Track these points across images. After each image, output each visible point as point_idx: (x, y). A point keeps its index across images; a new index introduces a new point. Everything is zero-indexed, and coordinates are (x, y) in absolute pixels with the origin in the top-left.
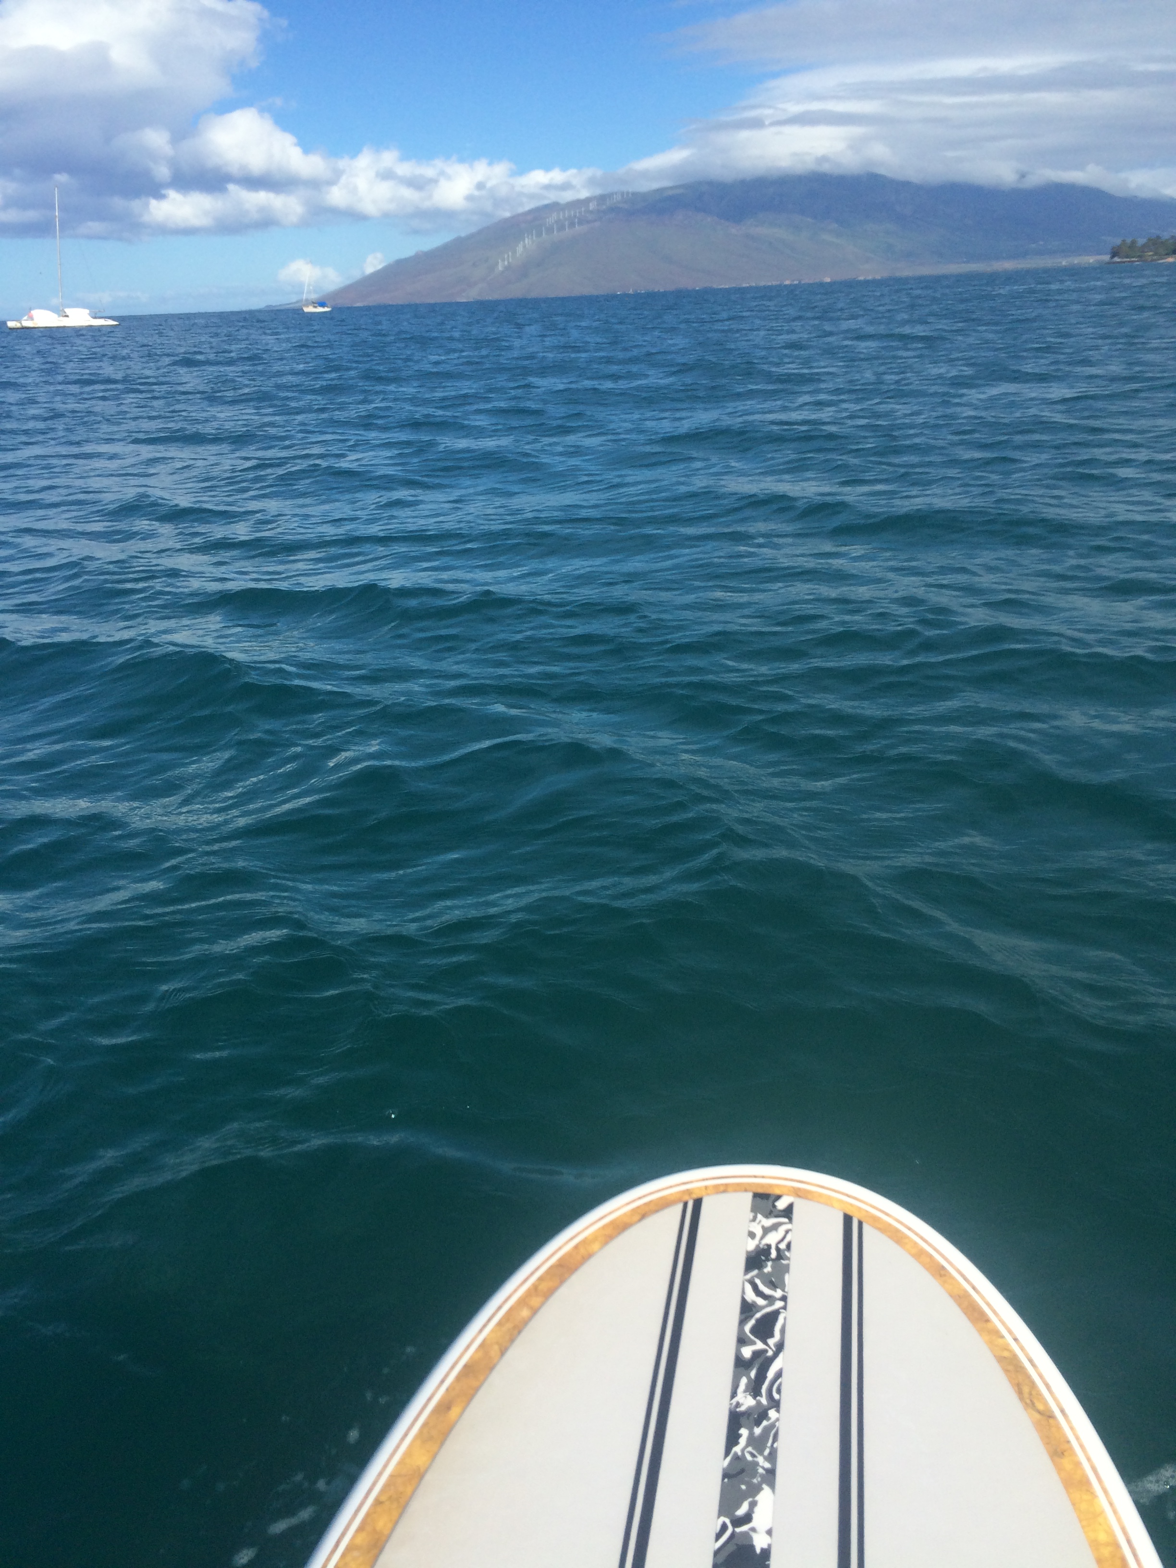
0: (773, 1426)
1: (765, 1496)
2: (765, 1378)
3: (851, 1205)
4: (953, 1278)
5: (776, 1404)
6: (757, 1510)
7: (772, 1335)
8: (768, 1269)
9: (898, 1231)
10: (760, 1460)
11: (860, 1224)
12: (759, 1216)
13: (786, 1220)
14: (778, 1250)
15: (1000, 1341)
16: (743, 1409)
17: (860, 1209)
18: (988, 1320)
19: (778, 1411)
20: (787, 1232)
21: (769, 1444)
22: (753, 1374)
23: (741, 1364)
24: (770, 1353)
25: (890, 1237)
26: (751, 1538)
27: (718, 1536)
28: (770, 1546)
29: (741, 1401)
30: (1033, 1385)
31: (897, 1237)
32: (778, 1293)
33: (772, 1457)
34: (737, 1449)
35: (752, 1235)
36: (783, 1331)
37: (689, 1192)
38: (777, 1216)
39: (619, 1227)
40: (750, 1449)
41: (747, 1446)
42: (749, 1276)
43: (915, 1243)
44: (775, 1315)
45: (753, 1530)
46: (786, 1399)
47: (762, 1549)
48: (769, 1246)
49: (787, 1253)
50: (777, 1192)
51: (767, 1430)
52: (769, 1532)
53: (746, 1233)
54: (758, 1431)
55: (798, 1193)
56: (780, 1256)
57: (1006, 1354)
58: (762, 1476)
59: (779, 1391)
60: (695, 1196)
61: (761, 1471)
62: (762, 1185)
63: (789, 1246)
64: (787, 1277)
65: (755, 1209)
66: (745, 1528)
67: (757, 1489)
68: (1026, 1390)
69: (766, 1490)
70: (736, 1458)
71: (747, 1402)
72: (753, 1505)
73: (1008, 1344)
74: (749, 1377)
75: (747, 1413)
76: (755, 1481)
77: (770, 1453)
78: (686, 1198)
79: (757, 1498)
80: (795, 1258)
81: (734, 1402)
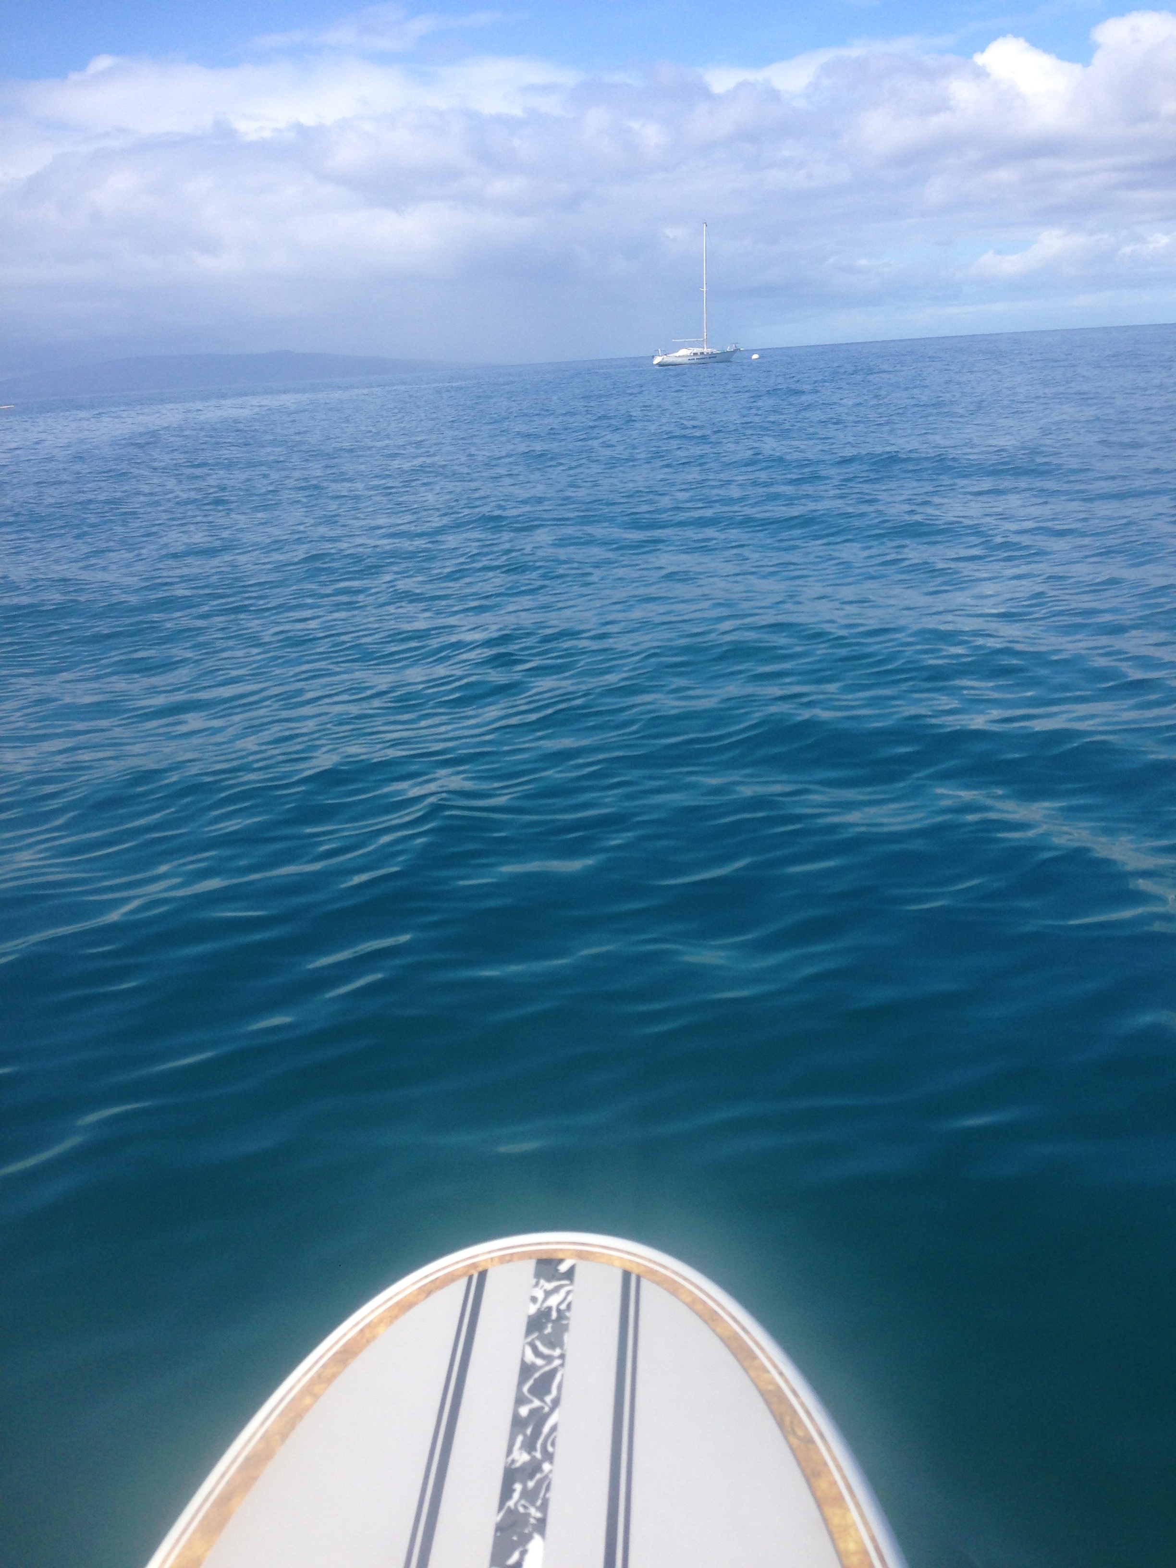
0: (546, 1477)
1: (536, 1545)
2: (541, 1433)
3: (631, 1261)
4: (724, 1321)
5: (549, 1457)
6: (527, 1557)
7: (548, 1392)
8: (548, 1330)
9: (674, 1281)
10: (532, 1511)
11: (638, 1278)
12: (542, 1282)
13: (567, 1282)
14: (559, 1311)
15: (766, 1376)
16: (518, 1465)
17: (639, 1265)
18: (755, 1357)
19: (552, 1463)
20: (568, 1293)
21: (542, 1495)
22: (529, 1431)
23: (518, 1423)
24: (547, 1409)
25: (667, 1289)
29: (516, 1458)
30: (794, 1413)
31: (673, 1288)
32: (557, 1352)
33: (544, 1507)
34: (511, 1504)
35: (534, 1300)
36: (560, 1387)
37: (474, 1265)
38: (559, 1279)
39: (404, 1306)
40: (523, 1502)
41: (520, 1499)
42: (529, 1339)
43: (691, 1292)
44: (552, 1374)
46: (560, 1451)
48: (550, 1309)
49: (567, 1314)
50: (560, 1256)
51: (540, 1482)
53: (528, 1299)
54: (531, 1484)
55: (581, 1255)
56: (561, 1315)
57: (771, 1387)
58: (533, 1525)
59: (553, 1444)
60: (480, 1269)
61: (532, 1521)
62: (545, 1252)
64: (566, 1336)
65: (538, 1275)
67: (528, 1538)
68: (787, 1419)
69: (537, 1538)
70: (510, 1511)
71: (521, 1458)
72: (524, 1553)
73: (773, 1379)
74: (525, 1435)
75: (522, 1469)
76: (526, 1531)
77: (542, 1504)
78: (471, 1271)
79: (527, 1547)
80: (575, 1318)
81: (510, 1459)
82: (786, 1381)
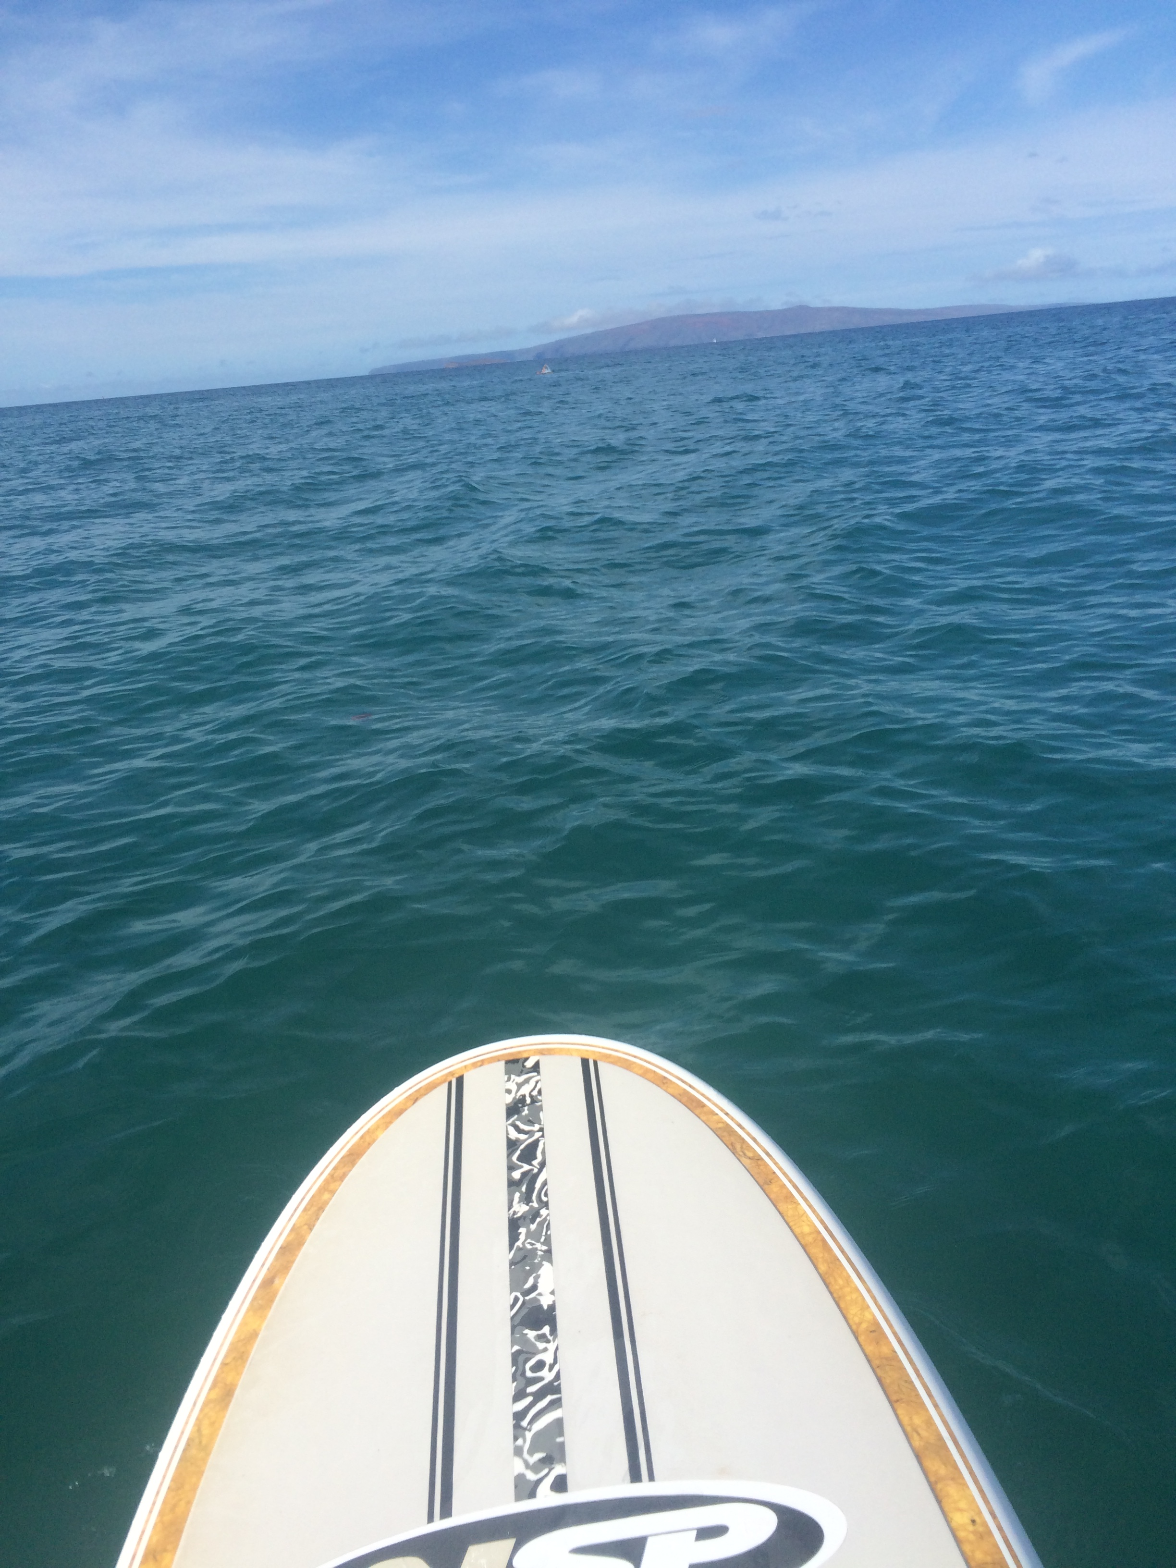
0: (545, 1220)
1: (546, 1270)
2: (534, 1189)
3: (586, 1051)
4: (673, 1083)
5: (545, 1205)
6: (540, 1281)
7: (534, 1157)
8: (526, 1112)
9: (626, 1060)
10: (538, 1246)
11: (595, 1062)
12: (513, 1077)
13: (535, 1074)
14: (531, 1096)
15: (715, 1117)
16: (519, 1215)
17: (594, 1052)
18: (704, 1106)
19: (548, 1209)
20: (537, 1082)
21: (544, 1233)
22: (524, 1189)
23: (513, 1185)
24: (535, 1171)
25: (621, 1066)
26: (539, 1301)
27: (513, 1306)
28: (554, 1302)
29: (517, 1210)
30: (743, 1142)
31: (626, 1065)
32: (537, 1127)
33: (548, 1241)
34: (519, 1243)
35: (509, 1091)
36: (543, 1153)
37: (452, 1074)
38: (527, 1073)
39: (397, 1113)
40: (529, 1241)
41: (526, 1240)
42: (510, 1121)
43: (643, 1066)
44: (535, 1144)
45: (540, 1294)
46: (552, 1199)
47: (549, 1306)
48: (524, 1096)
49: (539, 1097)
50: (525, 1055)
51: (541, 1224)
52: (552, 1293)
53: (504, 1092)
54: (533, 1227)
55: (541, 1052)
56: (534, 1100)
57: (721, 1125)
58: (541, 1256)
59: (546, 1195)
60: (457, 1075)
61: (540, 1253)
62: (512, 1054)
63: (539, 1092)
64: (541, 1114)
65: (508, 1072)
66: (533, 1296)
67: (539, 1267)
68: (738, 1147)
69: (546, 1265)
70: (519, 1250)
71: (521, 1209)
72: (537, 1278)
73: (721, 1119)
74: (520, 1192)
75: (523, 1217)
76: (536, 1261)
77: (546, 1239)
78: (450, 1078)
79: (539, 1273)
80: (546, 1101)
81: (512, 1211)
82: (733, 1119)
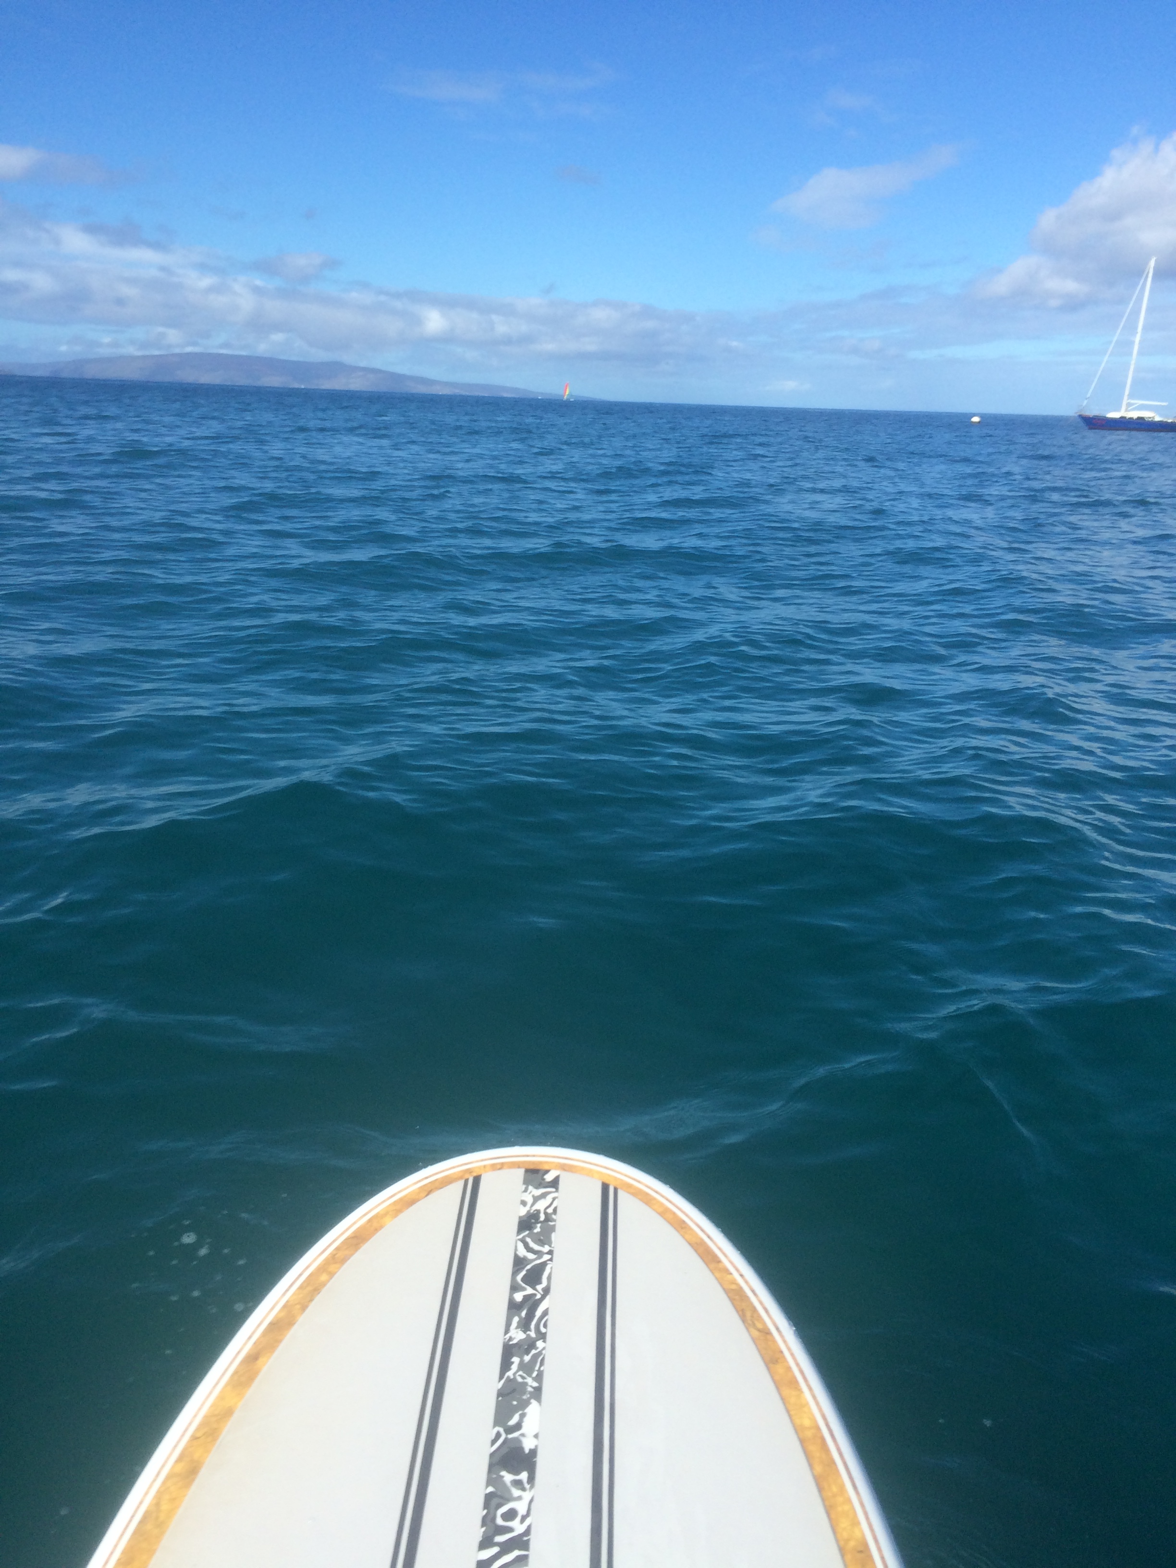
0: (540, 1353)
1: (533, 1409)
2: (534, 1316)
3: (609, 1175)
4: (690, 1229)
5: (543, 1337)
6: (526, 1419)
7: (539, 1282)
8: (537, 1230)
9: (647, 1194)
10: (529, 1380)
11: (616, 1190)
12: (530, 1188)
13: (554, 1190)
14: (546, 1213)
15: (729, 1277)
16: (515, 1342)
17: (616, 1178)
18: (719, 1262)
19: (544, 1341)
20: (554, 1199)
21: (537, 1368)
22: (524, 1314)
23: (514, 1307)
24: (538, 1296)
25: (641, 1200)
26: (520, 1442)
27: (493, 1442)
28: (536, 1446)
29: (513, 1336)
30: (754, 1310)
31: (647, 1199)
32: (546, 1249)
33: (539, 1378)
34: (510, 1374)
35: (524, 1203)
36: (549, 1278)
37: (469, 1171)
38: (545, 1187)
39: (409, 1202)
40: (521, 1373)
41: (517, 1371)
42: (521, 1236)
44: (542, 1266)
45: (523, 1435)
46: (551, 1332)
47: (530, 1450)
48: (538, 1211)
49: (554, 1216)
50: (546, 1167)
51: (535, 1357)
52: (536, 1436)
53: (519, 1202)
54: (527, 1358)
55: (564, 1168)
56: (548, 1218)
57: (734, 1287)
58: (530, 1393)
59: (545, 1326)
60: (475, 1174)
61: (530, 1389)
62: (533, 1163)
63: (555, 1211)
64: (553, 1235)
65: (527, 1182)
66: (515, 1435)
67: (527, 1403)
68: (748, 1314)
69: (534, 1404)
70: (509, 1380)
71: (518, 1335)
72: (523, 1416)
73: (735, 1280)
74: (520, 1317)
75: (519, 1345)
76: (525, 1397)
77: (537, 1375)
78: (466, 1176)
79: (526, 1411)
80: (560, 1221)
81: (507, 1336)
82: (746, 1282)
